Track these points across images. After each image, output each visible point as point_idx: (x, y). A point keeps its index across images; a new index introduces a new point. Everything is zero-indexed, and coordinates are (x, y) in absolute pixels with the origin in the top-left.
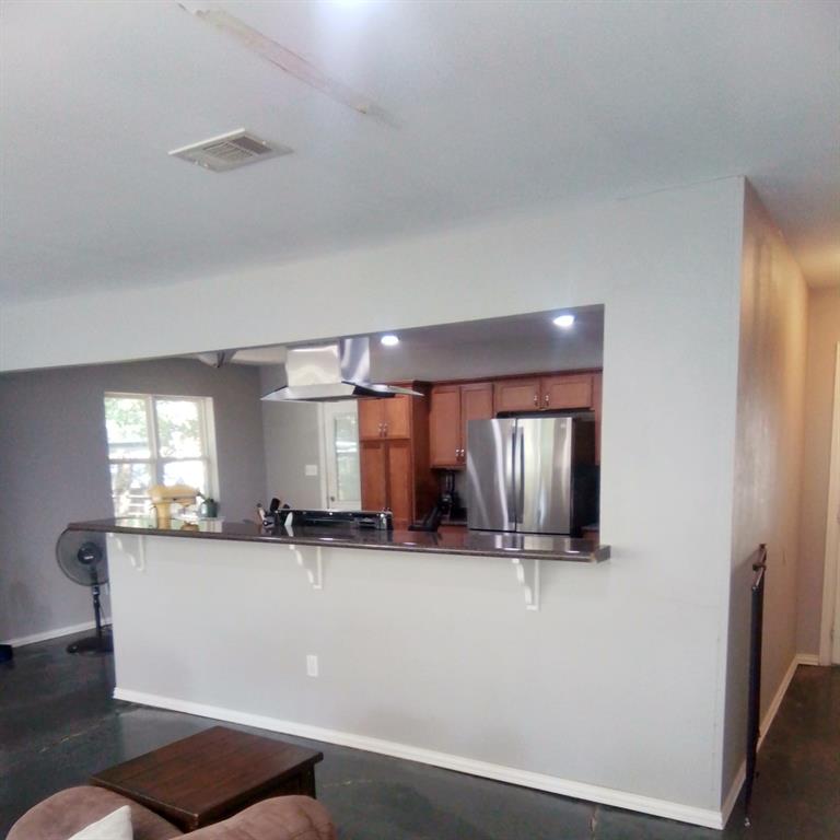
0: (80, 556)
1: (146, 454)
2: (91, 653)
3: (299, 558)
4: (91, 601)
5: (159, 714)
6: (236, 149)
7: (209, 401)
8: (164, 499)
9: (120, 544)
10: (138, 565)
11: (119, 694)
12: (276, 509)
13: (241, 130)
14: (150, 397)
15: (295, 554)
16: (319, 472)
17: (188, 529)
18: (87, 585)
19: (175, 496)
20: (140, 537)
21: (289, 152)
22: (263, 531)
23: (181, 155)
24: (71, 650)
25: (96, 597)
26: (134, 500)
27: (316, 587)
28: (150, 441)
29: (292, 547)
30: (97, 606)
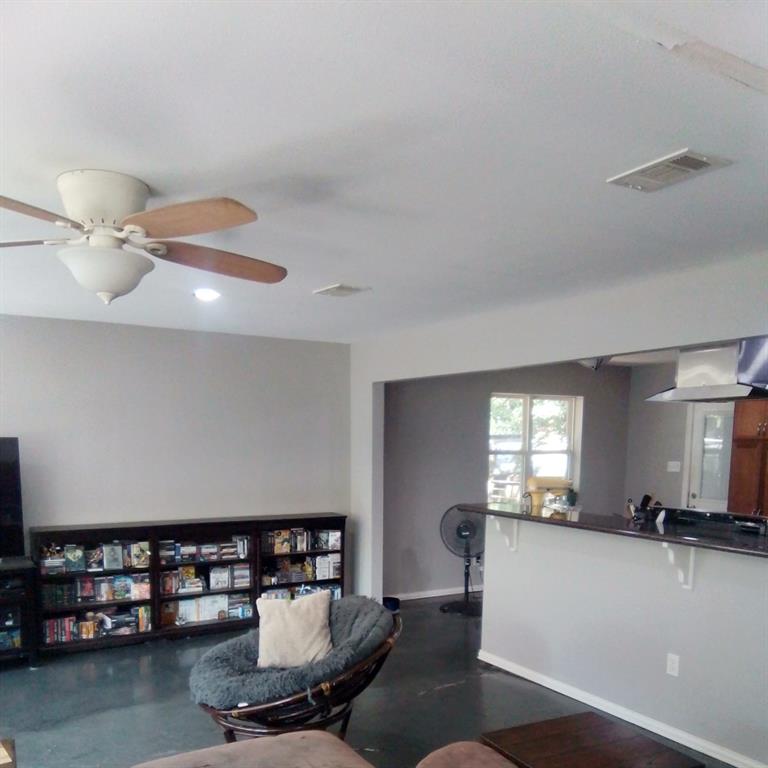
0: (459, 531)
1: (517, 446)
2: (459, 614)
3: (671, 556)
4: (463, 570)
5: (518, 680)
6: (674, 168)
7: (580, 401)
8: (539, 488)
9: (498, 526)
10: (511, 545)
11: (483, 655)
12: (647, 505)
13: (686, 150)
14: (528, 398)
15: (667, 552)
16: (682, 468)
17: (557, 517)
18: (460, 556)
19: (548, 486)
20: (516, 521)
21: (728, 163)
22: (632, 525)
23: (617, 182)
24: (443, 610)
25: (467, 567)
26: (497, 485)
27: (685, 587)
28: (524, 433)
29: (665, 545)
30: (467, 575)
